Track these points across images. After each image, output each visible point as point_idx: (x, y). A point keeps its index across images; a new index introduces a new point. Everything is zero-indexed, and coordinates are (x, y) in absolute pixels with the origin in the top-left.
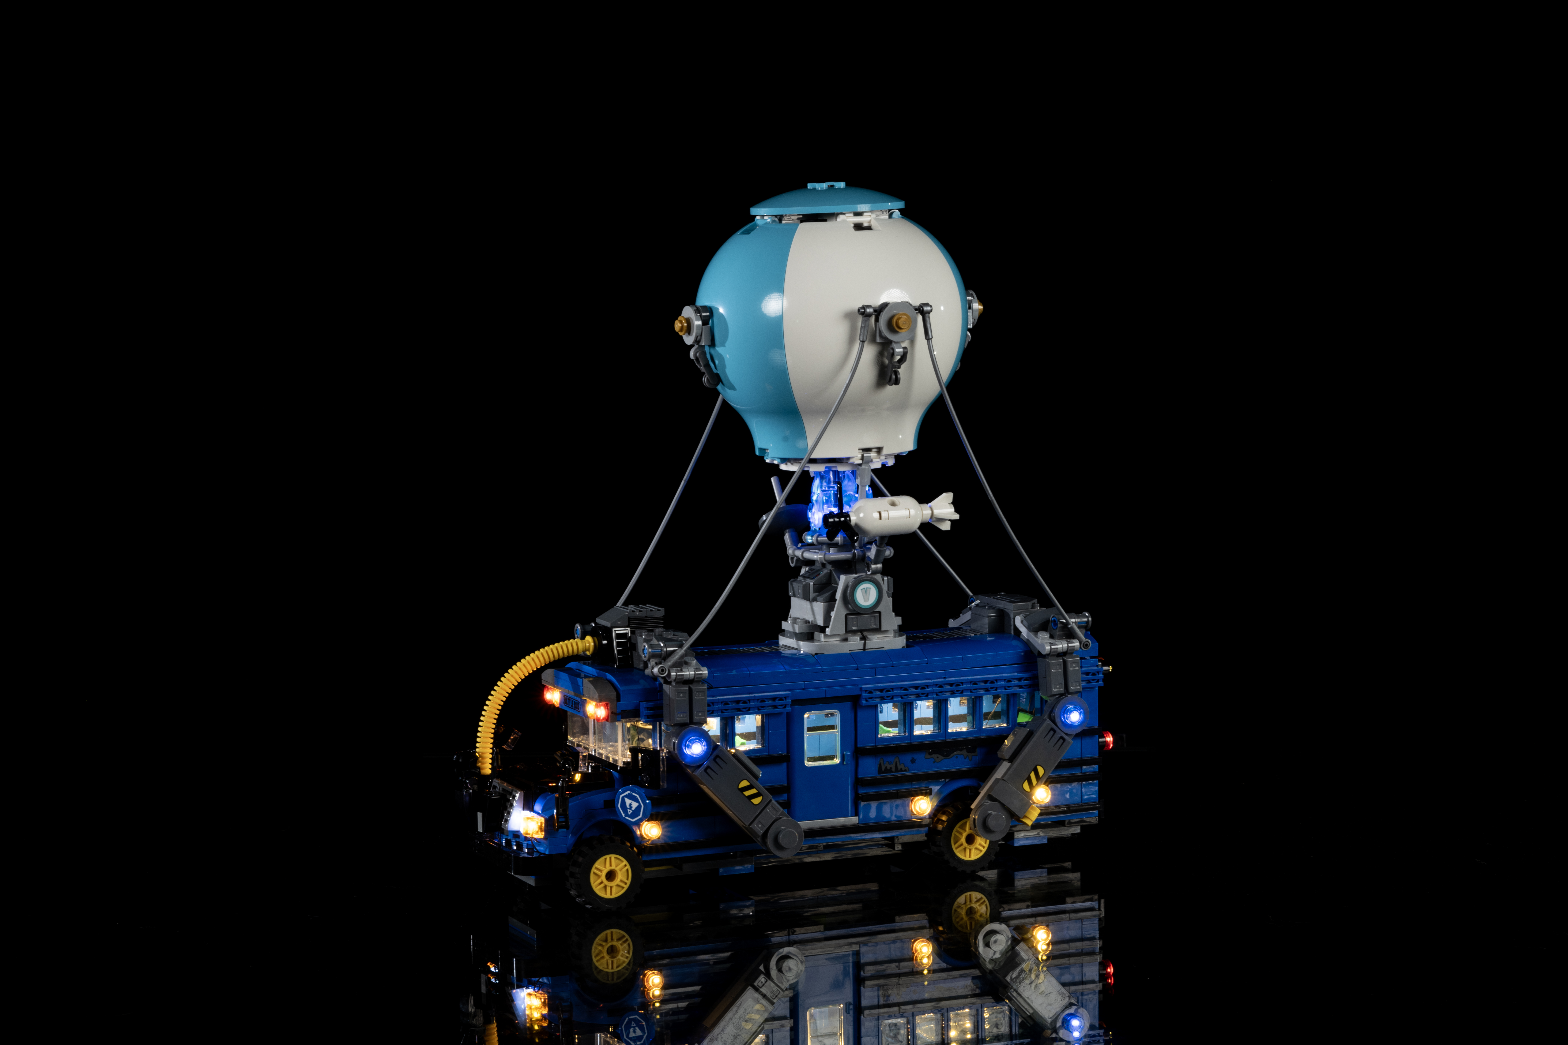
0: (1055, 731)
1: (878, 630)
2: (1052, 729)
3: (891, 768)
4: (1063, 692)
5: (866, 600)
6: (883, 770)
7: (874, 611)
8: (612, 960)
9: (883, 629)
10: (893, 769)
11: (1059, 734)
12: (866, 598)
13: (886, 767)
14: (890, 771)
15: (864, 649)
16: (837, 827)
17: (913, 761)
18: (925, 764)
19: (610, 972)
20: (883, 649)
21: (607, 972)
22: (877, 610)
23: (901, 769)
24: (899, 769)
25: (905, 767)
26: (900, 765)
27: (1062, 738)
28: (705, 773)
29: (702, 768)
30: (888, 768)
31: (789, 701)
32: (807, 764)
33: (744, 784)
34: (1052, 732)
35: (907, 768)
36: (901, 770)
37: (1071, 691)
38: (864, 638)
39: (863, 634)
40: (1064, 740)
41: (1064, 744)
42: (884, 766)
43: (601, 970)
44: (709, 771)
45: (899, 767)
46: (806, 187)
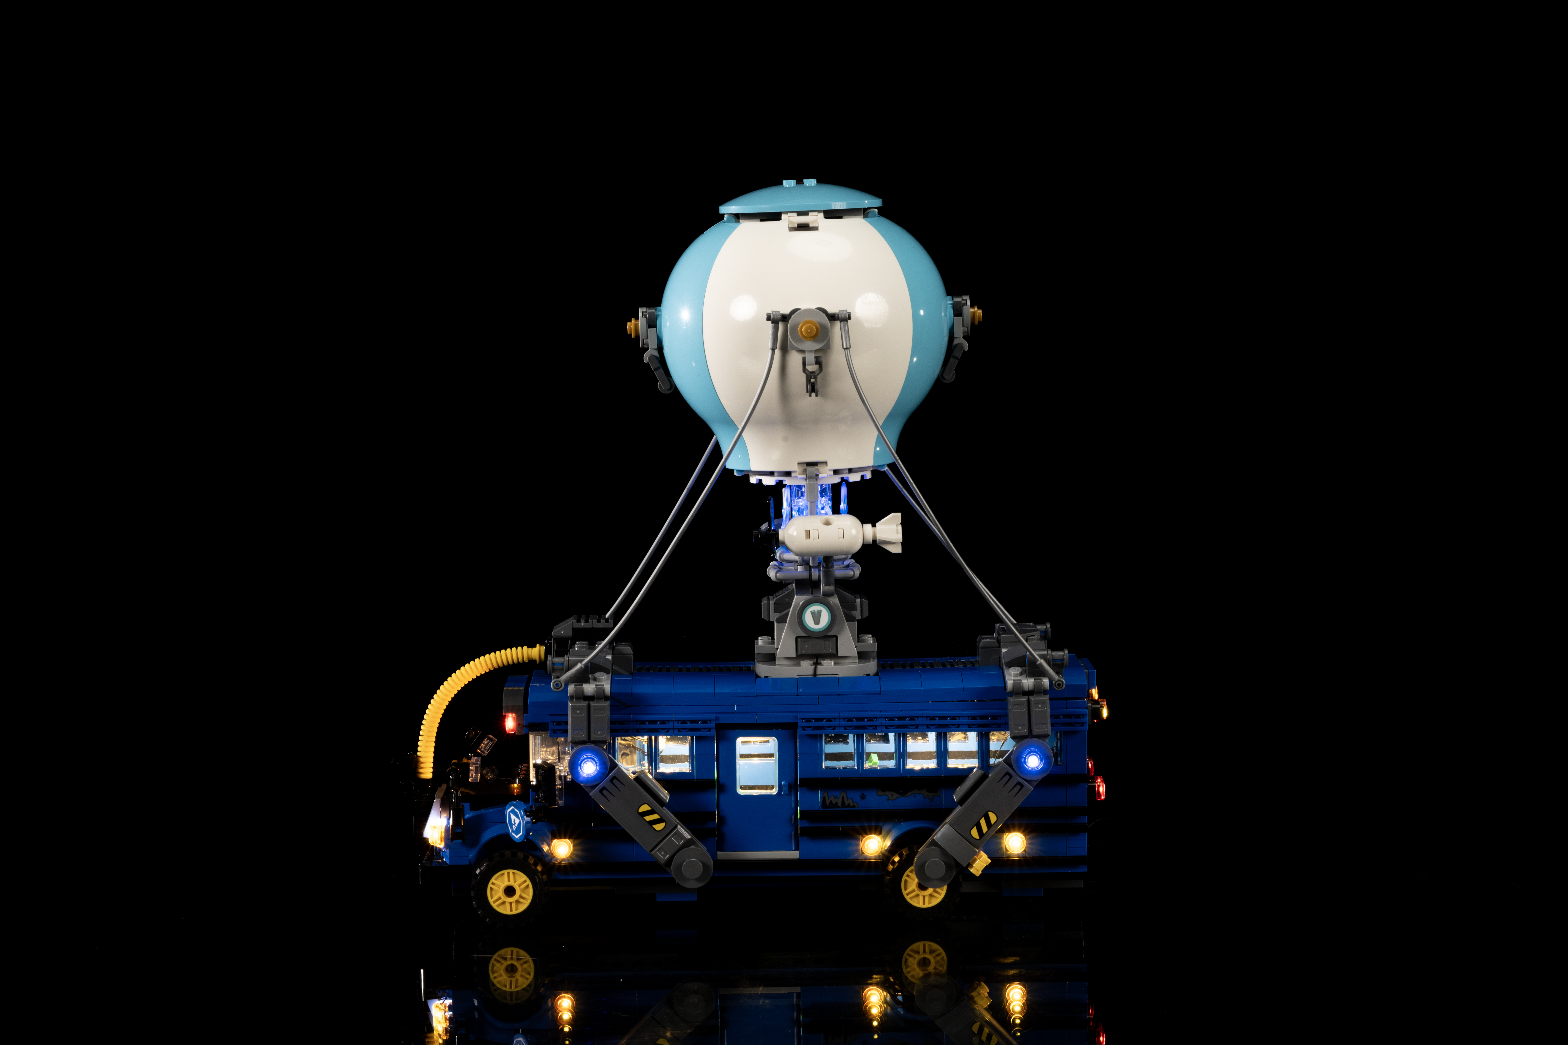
0: (1011, 776)
1: (834, 656)
2: (1008, 773)
3: (837, 803)
4: (1027, 734)
5: (817, 622)
6: (828, 804)
7: (828, 636)
8: (511, 979)
9: (840, 655)
10: (840, 804)
11: (1016, 779)
12: (817, 621)
13: (831, 801)
14: (836, 805)
15: (815, 674)
16: (778, 860)
17: (863, 797)
18: (875, 800)
19: (509, 992)
20: (837, 676)
21: (505, 991)
22: (830, 634)
23: (849, 804)
24: (846, 804)
25: (853, 803)
26: (847, 800)
27: (1019, 783)
28: (601, 795)
29: (597, 789)
30: (834, 802)
31: (713, 725)
32: (741, 792)
33: (645, 808)
34: (1007, 777)
35: (856, 805)
36: (849, 806)
37: (1034, 733)
38: (816, 664)
39: (817, 658)
40: (1022, 786)
41: (1022, 790)
42: (829, 799)
43: (499, 989)
44: (605, 792)
45: (847, 803)
46: (781, 184)
